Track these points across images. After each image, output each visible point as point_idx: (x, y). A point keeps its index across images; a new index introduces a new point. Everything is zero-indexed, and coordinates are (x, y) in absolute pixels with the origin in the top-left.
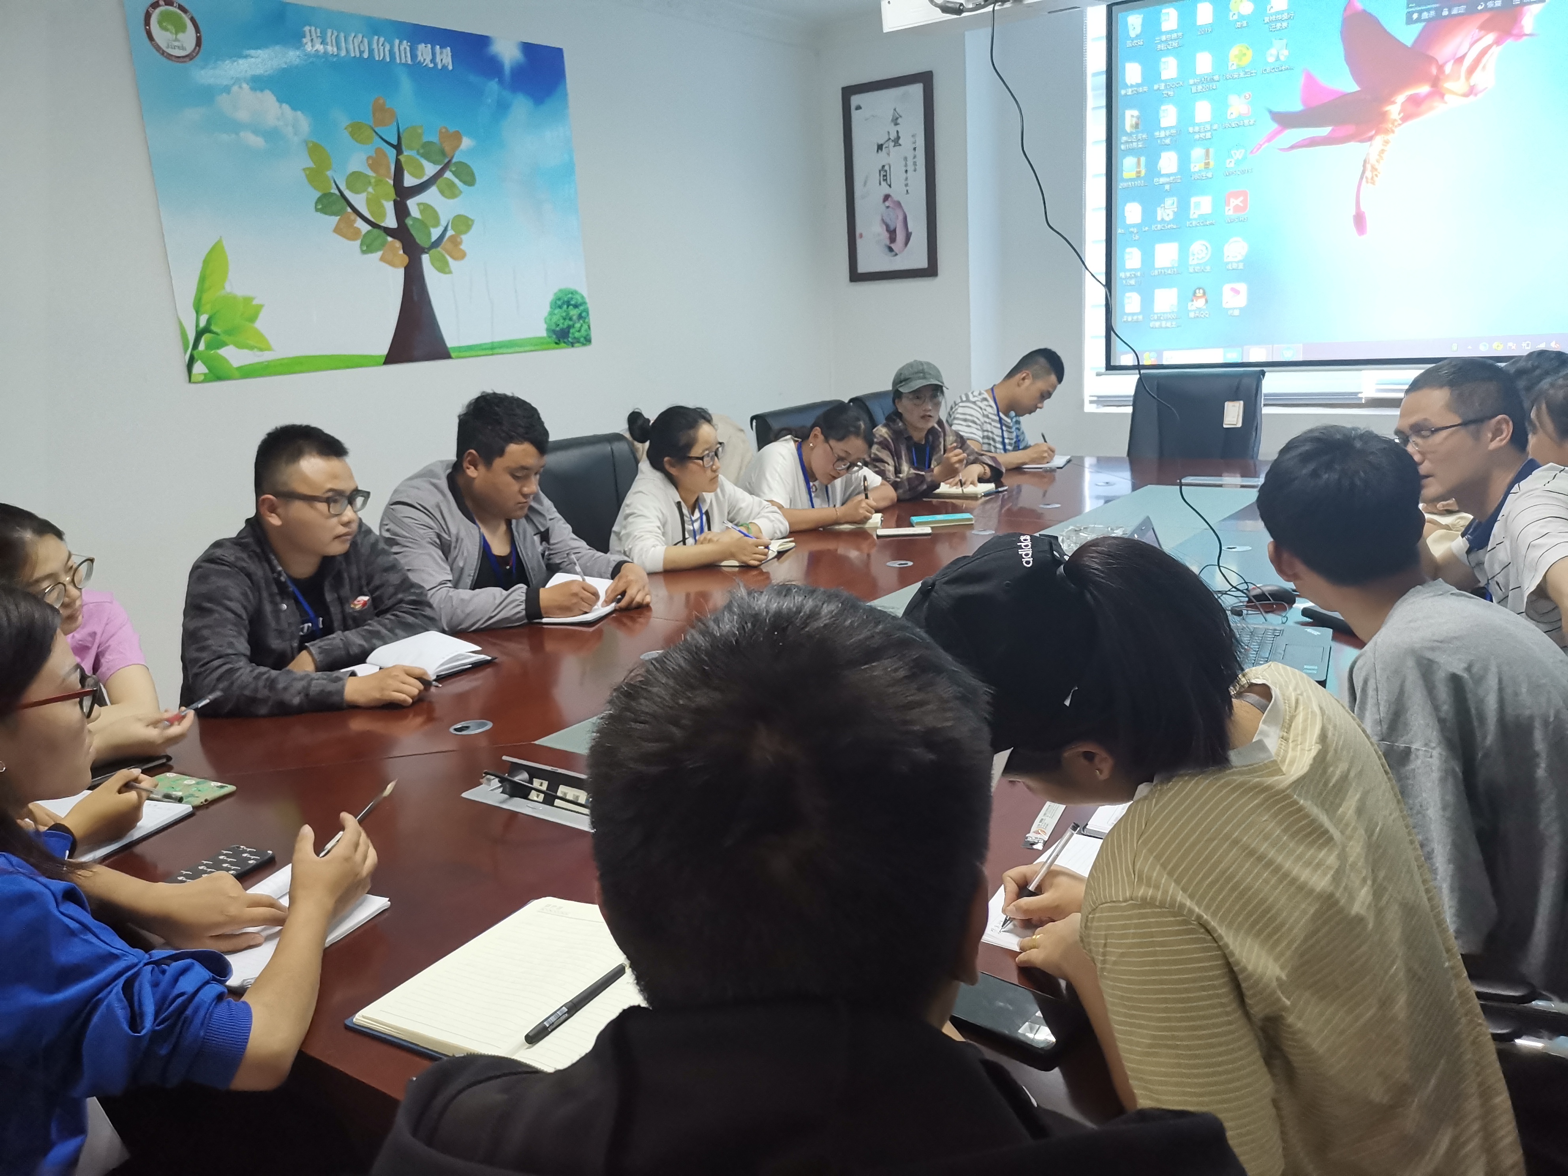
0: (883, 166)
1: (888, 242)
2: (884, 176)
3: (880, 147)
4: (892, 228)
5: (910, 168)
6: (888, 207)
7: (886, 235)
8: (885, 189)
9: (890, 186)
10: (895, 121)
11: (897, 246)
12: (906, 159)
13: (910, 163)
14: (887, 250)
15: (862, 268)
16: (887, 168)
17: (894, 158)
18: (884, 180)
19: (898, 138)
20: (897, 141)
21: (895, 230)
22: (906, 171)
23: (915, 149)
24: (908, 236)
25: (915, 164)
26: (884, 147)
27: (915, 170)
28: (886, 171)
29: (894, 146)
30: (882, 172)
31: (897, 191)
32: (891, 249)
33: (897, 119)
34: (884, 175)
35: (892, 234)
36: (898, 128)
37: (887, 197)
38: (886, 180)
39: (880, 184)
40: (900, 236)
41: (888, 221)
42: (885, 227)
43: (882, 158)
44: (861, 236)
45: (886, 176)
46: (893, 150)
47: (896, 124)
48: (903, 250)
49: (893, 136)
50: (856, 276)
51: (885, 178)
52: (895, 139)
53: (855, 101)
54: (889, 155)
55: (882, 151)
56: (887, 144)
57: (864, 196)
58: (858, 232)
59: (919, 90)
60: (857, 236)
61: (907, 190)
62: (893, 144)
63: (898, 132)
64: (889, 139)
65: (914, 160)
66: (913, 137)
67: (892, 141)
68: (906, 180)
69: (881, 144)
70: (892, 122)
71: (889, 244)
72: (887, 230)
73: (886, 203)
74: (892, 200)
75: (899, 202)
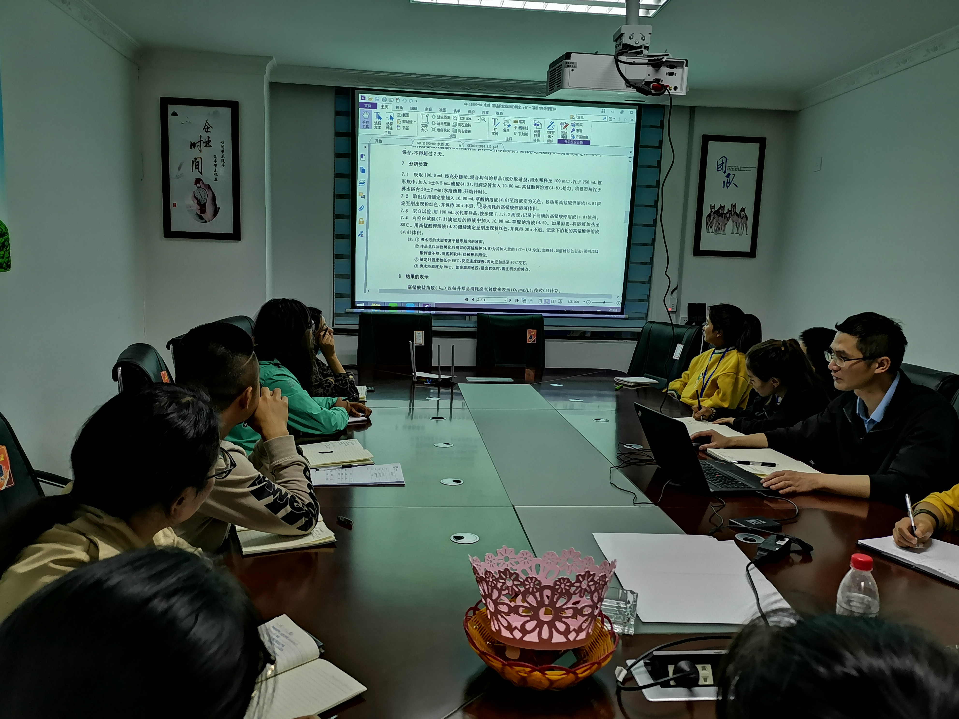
0: (196, 159)
1: (199, 213)
2: (196, 166)
3: (193, 145)
4: (202, 203)
5: (219, 163)
6: (198, 188)
7: (196, 207)
8: (196, 174)
9: (201, 173)
10: (207, 129)
11: (207, 216)
12: (215, 157)
13: (219, 159)
14: (198, 218)
15: (174, 228)
16: (199, 160)
17: (205, 154)
18: (196, 168)
19: (209, 141)
20: (208, 143)
21: (205, 204)
22: (215, 165)
23: (223, 151)
24: (216, 211)
25: (223, 161)
26: (197, 145)
27: (223, 166)
28: (198, 162)
30: (194, 162)
31: (207, 177)
32: (201, 218)
33: (208, 128)
34: (196, 164)
35: (203, 208)
36: (208, 134)
37: (198, 181)
38: (198, 168)
39: (193, 171)
40: (209, 209)
41: (199, 197)
42: (196, 201)
43: (195, 153)
44: (175, 205)
45: (198, 165)
46: (204, 149)
47: (207, 132)
48: (212, 219)
49: (205, 139)
50: (169, 233)
51: (197, 167)
52: (206, 141)
53: (171, 108)
54: (201, 151)
55: (194, 148)
56: (199, 144)
57: (178, 177)
58: (172, 201)
59: (226, 112)
60: (172, 205)
61: (216, 178)
62: (205, 144)
63: (209, 137)
64: (201, 141)
65: (223, 158)
66: (221, 142)
67: (204, 142)
68: (215, 171)
69: (194, 143)
70: (204, 129)
71: (199, 214)
72: (197, 203)
73: (198, 184)
74: (203, 183)
75: (209, 185)
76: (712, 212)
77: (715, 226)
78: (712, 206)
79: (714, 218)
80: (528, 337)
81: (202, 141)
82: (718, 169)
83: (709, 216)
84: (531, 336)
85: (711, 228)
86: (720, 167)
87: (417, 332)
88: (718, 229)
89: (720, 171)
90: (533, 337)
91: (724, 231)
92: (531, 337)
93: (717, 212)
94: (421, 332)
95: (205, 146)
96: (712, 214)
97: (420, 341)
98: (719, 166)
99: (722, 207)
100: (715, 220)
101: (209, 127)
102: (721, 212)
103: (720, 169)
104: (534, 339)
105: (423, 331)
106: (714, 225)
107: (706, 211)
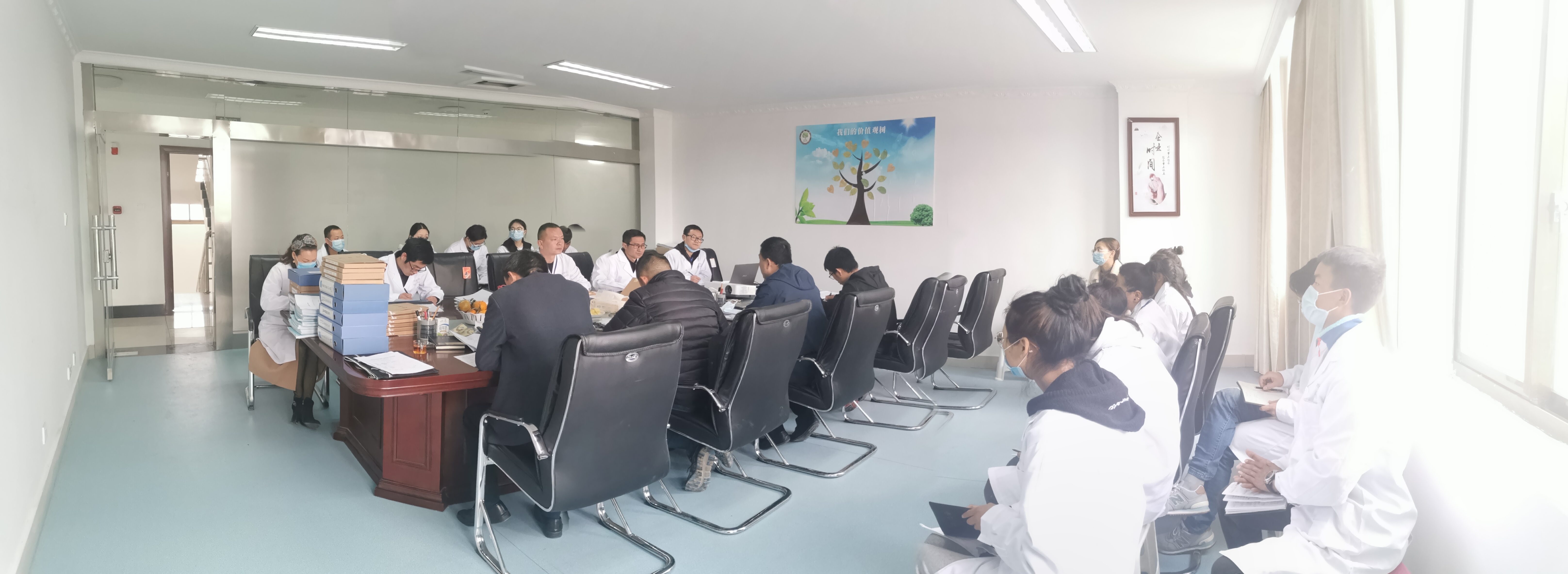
1: (1152, 198)
9: (1154, 170)
11: (1158, 200)
14: (1151, 202)
15: (1137, 209)
16: (1151, 161)
17: (1157, 156)
19: (1159, 147)
20: (1159, 148)
21: (1156, 192)
27: (1169, 164)
29: (1157, 150)
31: (1158, 173)
32: (1154, 201)
33: (1159, 138)
35: (1155, 194)
36: (1159, 142)
37: (1152, 175)
38: (1152, 166)
40: (1160, 195)
41: (1153, 187)
42: (1150, 190)
45: (1152, 164)
46: (1157, 153)
47: (1159, 140)
49: (1157, 145)
63: (1159, 144)
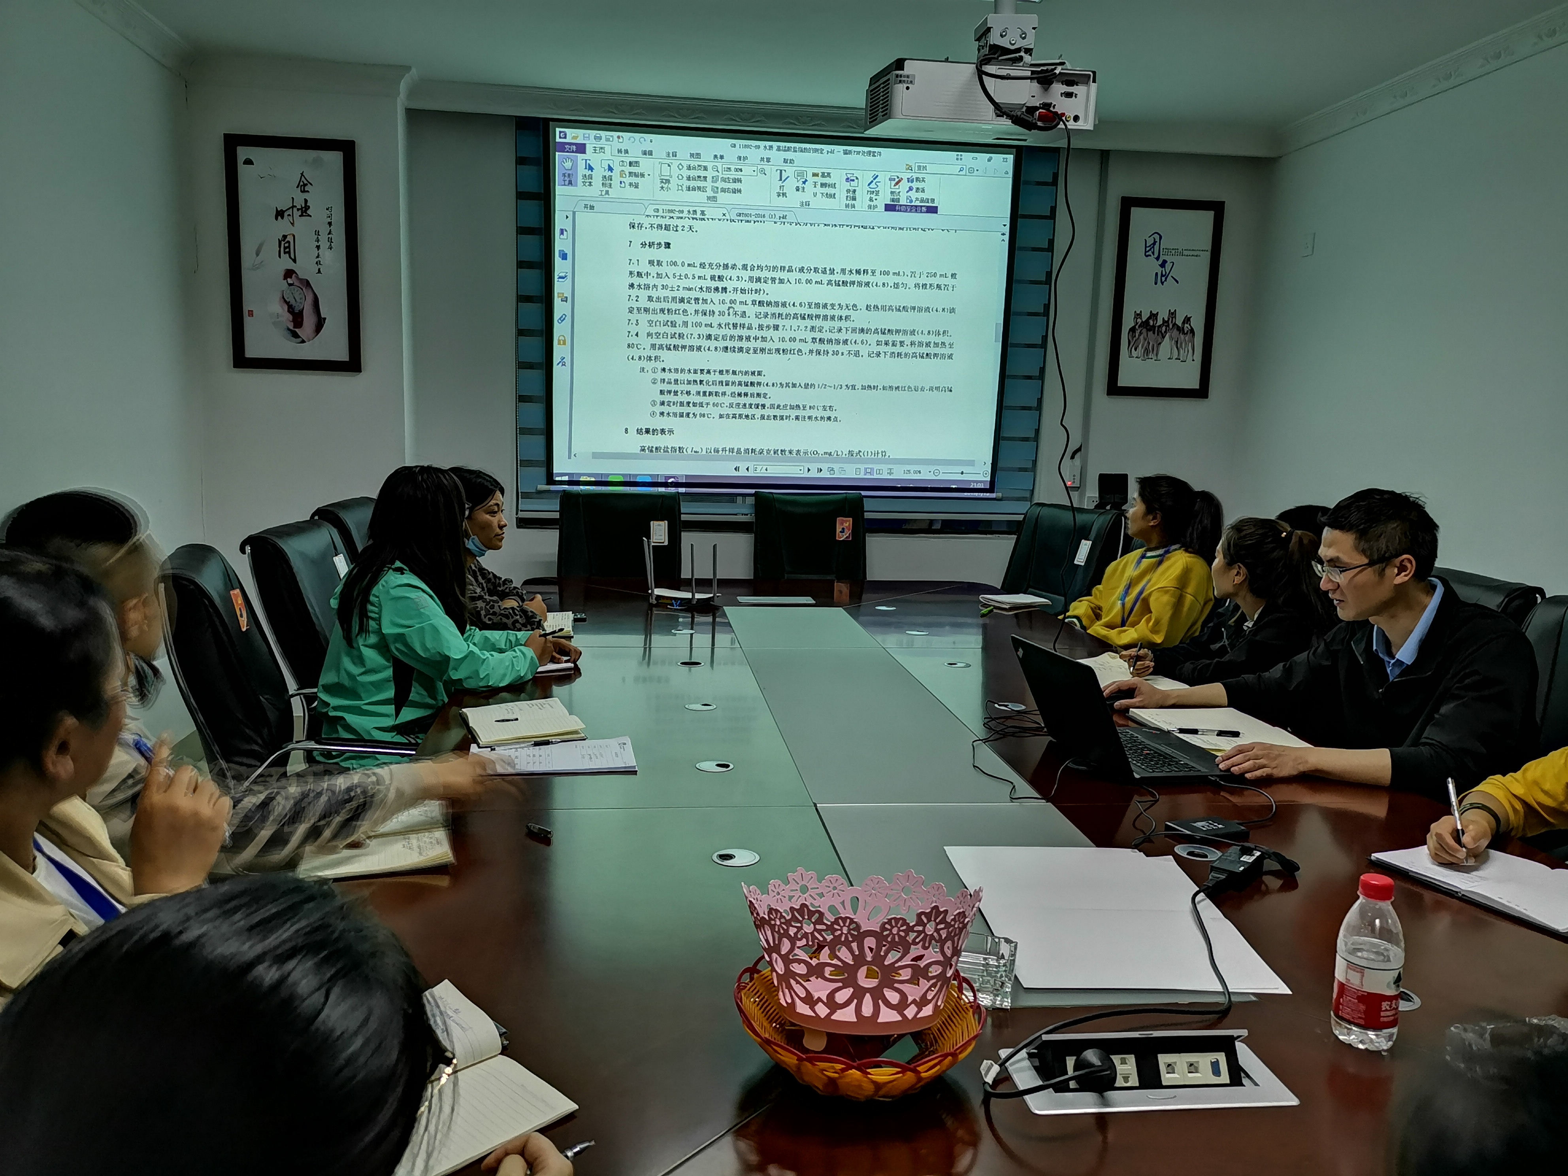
0: (285, 237)
2: (285, 248)
3: (280, 214)
4: (296, 310)
5: (324, 244)
6: (290, 285)
7: (287, 317)
8: (287, 263)
10: (303, 187)
12: (317, 233)
13: (324, 238)
18: (285, 253)
22: (318, 247)
23: (330, 224)
24: (320, 324)
25: (330, 240)
26: (286, 214)
28: (289, 242)
30: (283, 243)
34: (286, 246)
39: (280, 256)
43: (283, 227)
44: (251, 313)
48: (314, 338)
50: (241, 361)
51: (287, 250)
52: (302, 208)
53: (243, 152)
54: (293, 224)
55: (282, 218)
56: (290, 212)
57: (255, 268)
58: (246, 308)
59: (335, 158)
60: (245, 313)
61: (319, 269)
62: (300, 213)
64: (293, 207)
65: (330, 236)
66: (327, 209)
67: (298, 210)
68: (318, 257)
69: (282, 210)
70: (297, 187)
71: (291, 328)
72: (289, 311)
73: (289, 279)
74: (297, 277)
75: (308, 282)
76: (1137, 323)
77: (1142, 347)
78: (1138, 315)
79: (1141, 333)
80: (839, 529)
81: (296, 207)
82: (1147, 254)
83: (1133, 330)
84: (843, 529)
85: (1136, 350)
86: (1150, 250)
87: (656, 523)
88: (1147, 351)
89: (1150, 256)
90: (846, 530)
91: (1157, 355)
92: (843, 531)
93: (1145, 324)
94: (661, 523)
95: (300, 216)
96: (1137, 327)
97: (660, 537)
98: (1148, 249)
99: (1154, 315)
100: (1142, 337)
101: (307, 184)
102: (1151, 323)
103: (1150, 253)
104: (847, 533)
105: (666, 522)
106: (1140, 346)
107: (1128, 322)
